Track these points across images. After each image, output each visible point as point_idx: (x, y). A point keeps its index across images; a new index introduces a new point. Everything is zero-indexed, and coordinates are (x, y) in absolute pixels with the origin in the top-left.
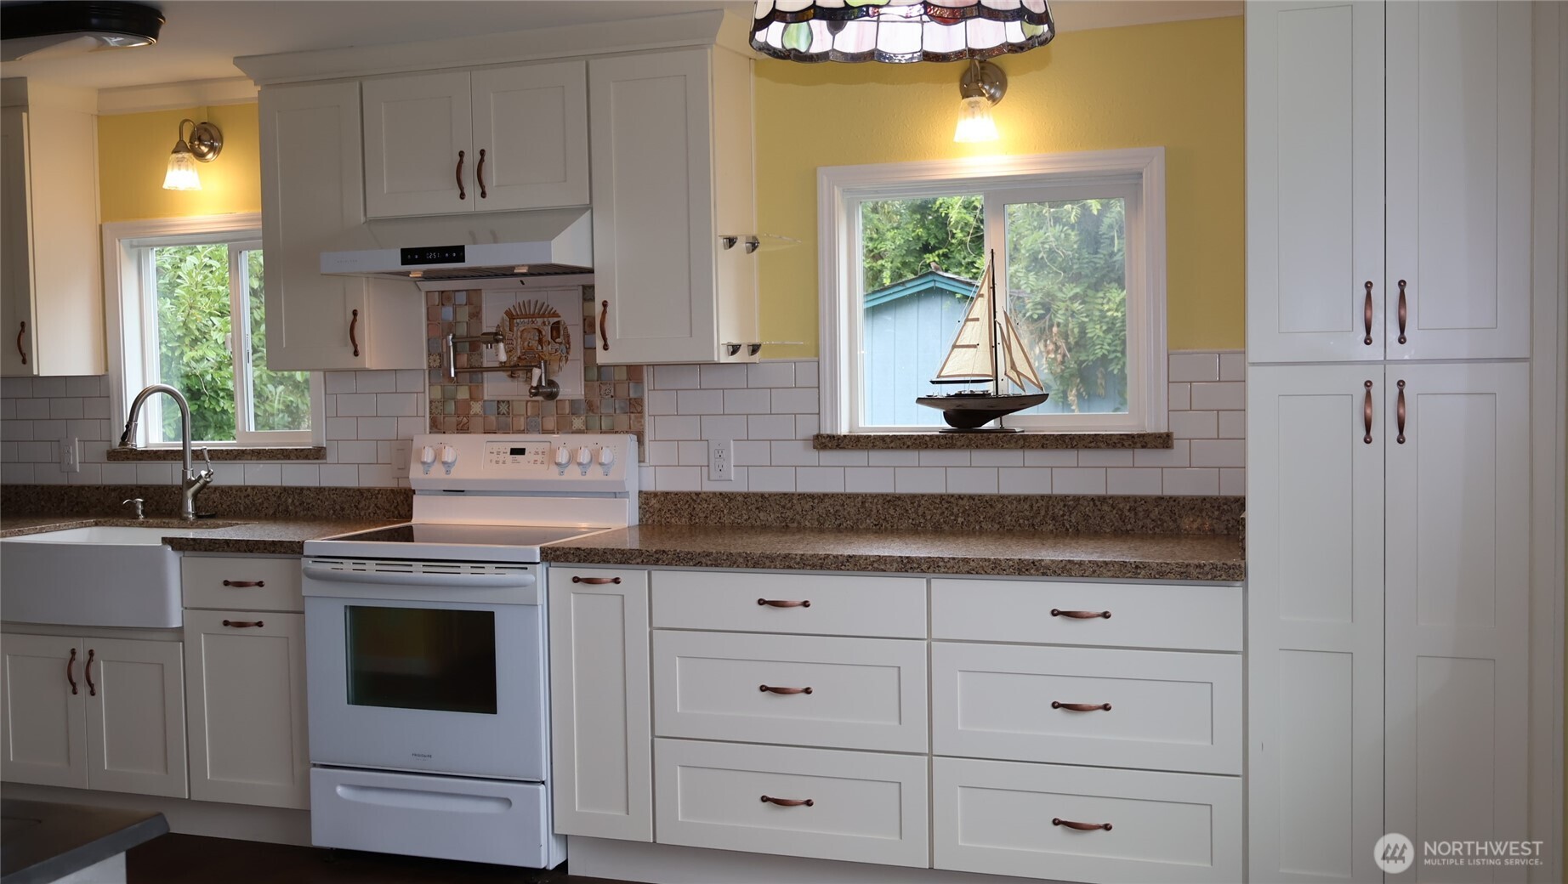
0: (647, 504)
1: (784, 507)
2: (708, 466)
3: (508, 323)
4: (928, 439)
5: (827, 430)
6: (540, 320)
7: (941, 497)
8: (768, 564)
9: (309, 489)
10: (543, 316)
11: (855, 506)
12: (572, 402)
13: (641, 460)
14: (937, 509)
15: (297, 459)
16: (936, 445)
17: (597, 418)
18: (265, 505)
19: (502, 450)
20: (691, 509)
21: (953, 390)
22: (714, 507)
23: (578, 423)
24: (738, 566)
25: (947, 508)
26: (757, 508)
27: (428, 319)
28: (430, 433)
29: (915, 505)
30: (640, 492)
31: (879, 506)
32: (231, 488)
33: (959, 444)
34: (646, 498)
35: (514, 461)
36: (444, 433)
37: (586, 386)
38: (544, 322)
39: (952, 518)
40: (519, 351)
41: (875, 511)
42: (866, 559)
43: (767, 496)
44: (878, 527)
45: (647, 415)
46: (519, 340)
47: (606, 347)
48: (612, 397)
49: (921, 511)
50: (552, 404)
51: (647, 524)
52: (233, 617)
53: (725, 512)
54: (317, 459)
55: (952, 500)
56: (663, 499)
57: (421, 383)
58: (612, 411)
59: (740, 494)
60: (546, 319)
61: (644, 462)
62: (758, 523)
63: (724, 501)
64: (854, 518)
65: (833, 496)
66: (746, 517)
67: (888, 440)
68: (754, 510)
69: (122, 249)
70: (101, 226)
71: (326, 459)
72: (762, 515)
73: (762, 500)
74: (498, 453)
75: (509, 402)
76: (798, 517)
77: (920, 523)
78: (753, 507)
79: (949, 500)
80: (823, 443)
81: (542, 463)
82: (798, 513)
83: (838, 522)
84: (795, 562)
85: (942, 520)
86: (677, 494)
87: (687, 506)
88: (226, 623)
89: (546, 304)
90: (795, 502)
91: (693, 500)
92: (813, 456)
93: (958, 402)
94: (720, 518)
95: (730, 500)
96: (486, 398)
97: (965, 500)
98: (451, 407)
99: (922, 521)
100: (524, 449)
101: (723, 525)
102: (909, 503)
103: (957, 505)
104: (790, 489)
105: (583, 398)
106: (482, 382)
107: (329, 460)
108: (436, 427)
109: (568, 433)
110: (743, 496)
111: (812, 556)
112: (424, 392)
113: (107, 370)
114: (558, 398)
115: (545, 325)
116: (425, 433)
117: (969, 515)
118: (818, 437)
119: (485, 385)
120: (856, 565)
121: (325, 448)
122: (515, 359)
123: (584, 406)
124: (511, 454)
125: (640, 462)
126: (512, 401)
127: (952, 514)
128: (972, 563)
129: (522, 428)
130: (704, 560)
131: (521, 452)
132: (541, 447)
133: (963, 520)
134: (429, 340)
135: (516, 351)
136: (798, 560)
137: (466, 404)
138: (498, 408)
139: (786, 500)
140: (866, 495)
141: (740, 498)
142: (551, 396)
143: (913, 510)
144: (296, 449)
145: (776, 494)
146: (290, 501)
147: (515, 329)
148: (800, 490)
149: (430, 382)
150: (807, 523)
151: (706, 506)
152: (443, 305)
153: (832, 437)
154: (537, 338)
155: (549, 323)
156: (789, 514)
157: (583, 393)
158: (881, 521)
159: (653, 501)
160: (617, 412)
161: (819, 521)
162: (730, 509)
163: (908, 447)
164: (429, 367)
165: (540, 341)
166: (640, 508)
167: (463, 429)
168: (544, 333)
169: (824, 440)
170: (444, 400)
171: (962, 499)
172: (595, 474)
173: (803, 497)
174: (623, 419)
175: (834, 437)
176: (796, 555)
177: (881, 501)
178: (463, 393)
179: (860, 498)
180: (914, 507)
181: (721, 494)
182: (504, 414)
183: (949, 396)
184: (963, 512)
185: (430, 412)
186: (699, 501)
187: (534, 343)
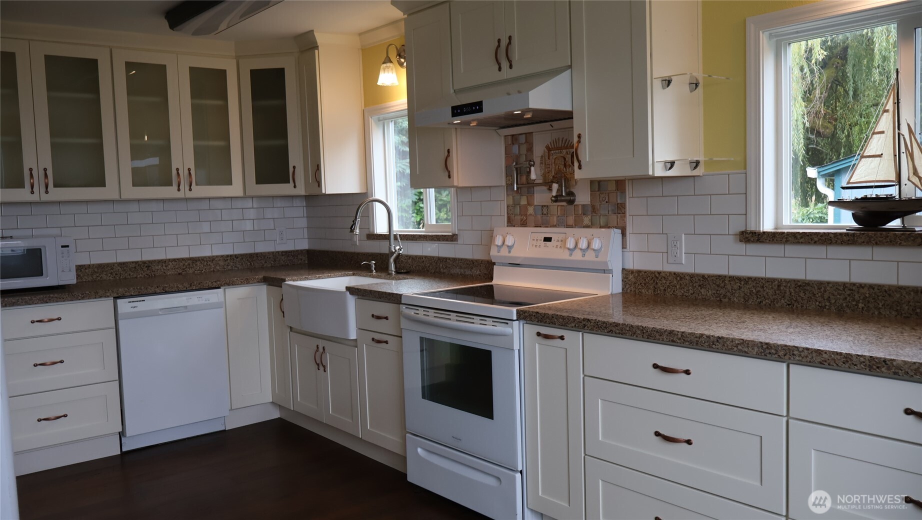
0: (627, 278)
1: (718, 286)
2: (667, 253)
3: (547, 154)
4: (832, 236)
5: (752, 227)
6: (564, 151)
7: (844, 284)
8: (658, 337)
9: (449, 259)
10: (566, 148)
11: (772, 288)
12: (583, 206)
13: (624, 246)
14: (840, 295)
15: (443, 241)
16: (839, 241)
17: (598, 217)
18: (431, 267)
19: (539, 238)
20: (655, 283)
21: (860, 194)
22: (670, 283)
23: (587, 220)
24: (637, 337)
25: (849, 295)
26: (700, 286)
27: (506, 154)
28: (507, 226)
29: (822, 290)
30: (623, 269)
31: (792, 290)
32: (416, 256)
33: (860, 241)
34: (626, 273)
35: (545, 246)
36: (514, 226)
37: (591, 195)
38: (567, 152)
39: (854, 303)
40: (553, 172)
41: (788, 293)
42: (732, 342)
43: (707, 277)
44: (790, 306)
45: (628, 215)
46: (553, 165)
47: (580, 167)
48: (607, 202)
49: (826, 296)
50: (572, 207)
51: (627, 293)
52: (378, 337)
53: (678, 287)
54: (452, 241)
55: (854, 288)
56: (637, 275)
57: (502, 195)
58: (607, 212)
59: (688, 274)
60: (568, 150)
61: (626, 248)
62: (700, 297)
63: (676, 279)
64: (772, 298)
65: (755, 280)
66: (691, 292)
67: (799, 237)
68: (697, 287)
69: (372, 122)
70: (363, 110)
71: (457, 241)
72: (703, 291)
73: (703, 280)
74: (537, 240)
75: (548, 206)
76: (728, 294)
77: (826, 305)
78: (696, 285)
79: (851, 288)
80: (747, 238)
81: (561, 247)
82: (729, 291)
83: (759, 300)
84: (677, 338)
85: (844, 305)
86: (645, 272)
87: (652, 281)
88: (373, 339)
89: (568, 140)
90: (727, 282)
91: (656, 277)
92: (742, 247)
93: (863, 205)
94: (674, 291)
95: (681, 278)
96: (535, 204)
97: (866, 289)
98: (518, 210)
99: (827, 304)
100: (551, 238)
101: (676, 296)
102: (816, 287)
103: (858, 292)
104: (723, 272)
105: (589, 203)
106: (534, 193)
107: (459, 242)
108: (511, 223)
109: (581, 227)
110: (690, 276)
111: (690, 334)
112: (504, 201)
113: (367, 190)
114: (575, 203)
115: (568, 154)
116: (505, 226)
117: (869, 302)
118: (742, 233)
119: (535, 195)
120: (724, 345)
121: (457, 235)
122: (551, 178)
123: (590, 209)
124: (544, 241)
125: (623, 248)
126: (550, 206)
127: (854, 300)
128: (824, 355)
129: (555, 224)
130: (614, 329)
131: (548, 239)
132: (562, 236)
133: (863, 305)
134: (506, 167)
135: (552, 173)
136: (680, 336)
137: (525, 208)
138: (542, 210)
139: (720, 281)
140: (781, 280)
141: (687, 277)
142: (571, 202)
143: (819, 294)
144: (443, 235)
145: (713, 276)
146: (441, 265)
147: (551, 157)
148: (732, 273)
149: (507, 194)
150: (735, 299)
151: (664, 282)
152: (513, 144)
153: (753, 233)
154: (563, 163)
155: (570, 152)
156: (722, 291)
157: (589, 200)
158: (793, 302)
159: (631, 277)
160: (610, 213)
161: (745, 299)
162: (681, 285)
163: (815, 242)
164: (507, 184)
165: (565, 166)
166: (622, 281)
167: (524, 224)
168: (567, 160)
169: (747, 236)
170: (514, 205)
171: (863, 288)
172: (590, 256)
173: (732, 278)
174: (613, 218)
175: (755, 233)
176: (678, 332)
177: (793, 285)
178: (524, 201)
179: (776, 282)
180: (821, 292)
181: (675, 274)
182: (545, 214)
183: (857, 199)
184: (864, 299)
185: (507, 213)
186: (660, 278)
187: (562, 167)
